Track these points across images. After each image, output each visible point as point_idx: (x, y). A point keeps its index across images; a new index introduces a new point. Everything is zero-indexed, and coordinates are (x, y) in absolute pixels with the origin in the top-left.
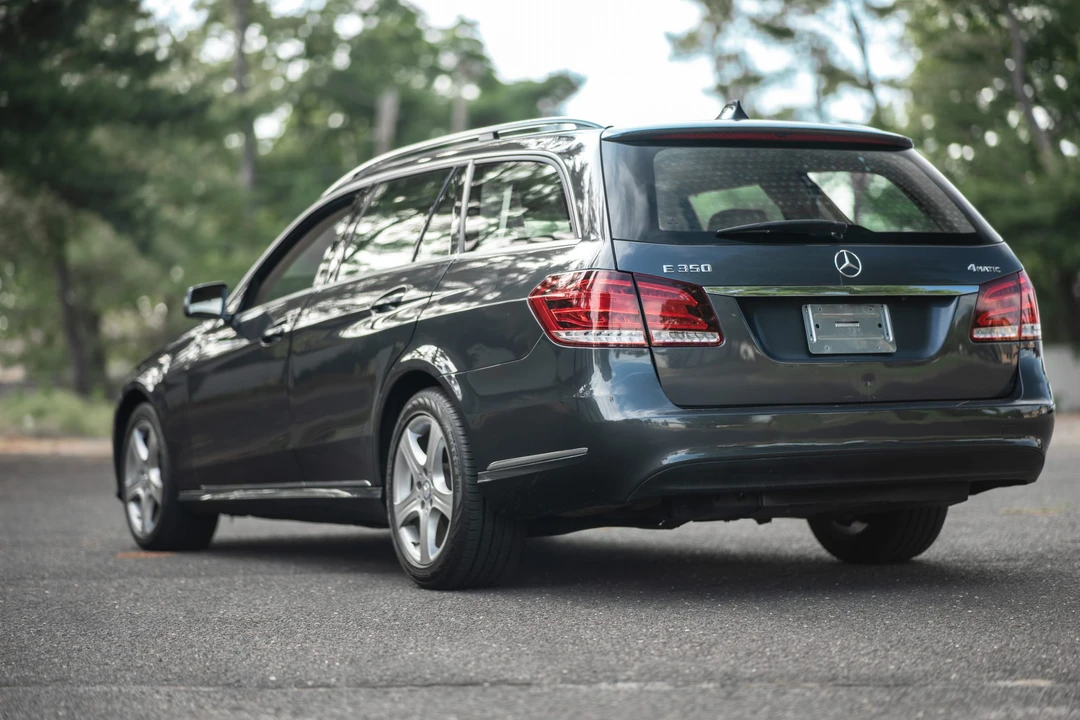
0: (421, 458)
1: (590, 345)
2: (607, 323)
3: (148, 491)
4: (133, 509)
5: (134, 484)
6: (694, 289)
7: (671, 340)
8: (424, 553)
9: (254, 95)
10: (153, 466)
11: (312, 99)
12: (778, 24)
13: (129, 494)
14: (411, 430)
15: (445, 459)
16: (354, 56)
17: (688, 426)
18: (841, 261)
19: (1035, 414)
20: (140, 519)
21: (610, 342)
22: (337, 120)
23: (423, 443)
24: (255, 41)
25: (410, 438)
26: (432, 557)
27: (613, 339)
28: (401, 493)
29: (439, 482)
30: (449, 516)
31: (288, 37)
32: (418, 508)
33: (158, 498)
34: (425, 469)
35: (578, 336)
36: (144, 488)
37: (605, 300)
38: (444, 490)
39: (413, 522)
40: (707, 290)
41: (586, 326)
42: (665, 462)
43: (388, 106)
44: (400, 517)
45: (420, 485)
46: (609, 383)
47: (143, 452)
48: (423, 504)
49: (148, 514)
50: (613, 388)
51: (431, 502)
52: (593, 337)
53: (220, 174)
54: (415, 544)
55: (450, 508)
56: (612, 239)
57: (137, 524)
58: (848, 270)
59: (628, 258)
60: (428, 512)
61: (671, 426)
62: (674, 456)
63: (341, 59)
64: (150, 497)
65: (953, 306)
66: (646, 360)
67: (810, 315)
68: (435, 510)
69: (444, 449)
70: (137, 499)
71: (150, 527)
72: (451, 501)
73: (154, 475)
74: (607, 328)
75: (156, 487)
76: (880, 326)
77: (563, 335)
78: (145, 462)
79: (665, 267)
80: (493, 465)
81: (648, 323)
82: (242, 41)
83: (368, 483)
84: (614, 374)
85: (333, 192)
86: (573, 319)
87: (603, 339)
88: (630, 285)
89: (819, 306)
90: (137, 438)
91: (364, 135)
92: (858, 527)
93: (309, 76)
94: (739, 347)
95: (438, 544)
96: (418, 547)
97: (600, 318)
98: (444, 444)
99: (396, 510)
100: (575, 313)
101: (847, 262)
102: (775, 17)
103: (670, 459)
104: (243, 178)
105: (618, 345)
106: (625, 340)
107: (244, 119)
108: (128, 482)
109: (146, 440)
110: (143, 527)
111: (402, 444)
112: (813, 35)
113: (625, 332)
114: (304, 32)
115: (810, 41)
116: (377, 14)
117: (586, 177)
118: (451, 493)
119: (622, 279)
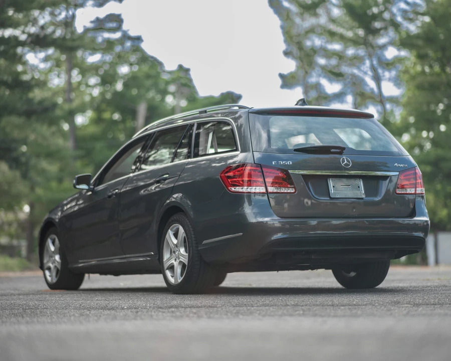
0: (175, 241)
1: (244, 193)
2: (251, 184)
3: (54, 264)
4: (47, 273)
5: (48, 262)
6: (285, 171)
7: (276, 191)
8: (176, 279)
9: (76, 104)
10: (57, 254)
11: (104, 106)
12: (336, 71)
13: (46, 266)
14: (171, 230)
15: (185, 242)
16: (126, 85)
17: (282, 225)
18: (343, 161)
19: (422, 224)
20: (50, 277)
21: (251, 191)
22: (116, 116)
23: (176, 235)
24: (76, 76)
25: (170, 233)
26: (179, 281)
27: (253, 191)
28: (166, 256)
29: (182, 250)
30: (187, 264)
31: (93, 75)
32: (173, 261)
33: (59, 267)
34: (176, 246)
35: (238, 189)
36: (52, 264)
37: (250, 175)
38: (184, 253)
39: (171, 268)
40: (290, 171)
41: (242, 185)
42: (273, 238)
43: (142, 110)
44: (166, 265)
45: (174, 252)
46: (251, 207)
47: (52, 248)
48: (175, 260)
49: (54, 274)
50: (252, 209)
51: (179, 259)
52: (245, 189)
53: (60, 142)
54: (172, 277)
55: (187, 260)
56: (253, 151)
57: (49, 279)
58: (346, 165)
59: (259, 159)
60: (178, 263)
61: (275, 225)
62: (276, 236)
63: (119, 86)
64: (55, 266)
65: (388, 180)
66: (266, 198)
67: (331, 183)
68: (180, 262)
69: (185, 237)
70: (49, 269)
71: (55, 280)
72: (187, 257)
73: (57, 258)
74: (251, 186)
75: (58, 262)
76: (359, 187)
77: (233, 189)
78: (53, 252)
79: (273, 162)
80: (205, 242)
81: (267, 184)
82: (70, 77)
83: (153, 253)
84: (253, 204)
85: (138, 135)
86: (237, 183)
87: (249, 190)
88: (260, 169)
89: (334, 179)
90: (49, 242)
91: (129, 124)
92: (353, 274)
93: (102, 94)
94: (304, 200)
95: (182, 276)
96: (173, 278)
97: (248, 182)
98: (185, 235)
99: (164, 263)
100: (238, 180)
101: (346, 162)
102: (335, 67)
103: (275, 237)
104: (70, 144)
105: (255, 193)
106: (257, 191)
107: (70, 116)
108: (45, 261)
109: (53, 243)
110: (52, 279)
111: (167, 236)
112: (353, 75)
113: (258, 188)
114: (101, 72)
115: (352, 79)
116: (137, 64)
117: (242, 129)
118: (187, 254)
119: (257, 167)
